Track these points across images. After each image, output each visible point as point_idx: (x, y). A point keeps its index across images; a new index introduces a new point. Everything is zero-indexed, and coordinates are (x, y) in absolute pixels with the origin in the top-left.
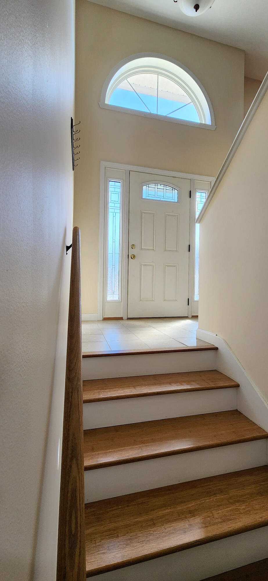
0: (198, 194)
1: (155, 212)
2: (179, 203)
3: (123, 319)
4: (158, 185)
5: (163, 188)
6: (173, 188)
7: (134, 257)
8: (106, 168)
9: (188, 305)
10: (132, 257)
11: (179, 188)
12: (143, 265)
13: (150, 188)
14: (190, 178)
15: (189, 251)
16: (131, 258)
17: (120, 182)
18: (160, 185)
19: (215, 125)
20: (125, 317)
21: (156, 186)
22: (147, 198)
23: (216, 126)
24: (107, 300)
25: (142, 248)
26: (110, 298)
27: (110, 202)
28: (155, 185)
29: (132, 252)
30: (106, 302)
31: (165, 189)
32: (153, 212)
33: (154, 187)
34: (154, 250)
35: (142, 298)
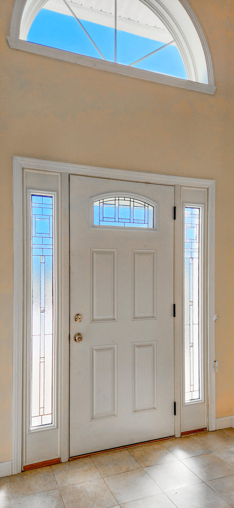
0: (187, 212)
1: (116, 250)
2: (156, 230)
3: (61, 463)
4: (120, 198)
5: (128, 203)
6: (145, 203)
7: (79, 337)
8: (25, 170)
9: (175, 414)
10: (77, 339)
11: (155, 203)
12: (96, 350)
13: (107, 206)
14: (173, 184)
15: (174, 316)
16: (74, 340)
17: (52, 197)
18: (123, 199)
19: (215, 86)
20: (64, 459)
21: (117, 201)
22: (102, 224)
23: (215, 88)
24: (29, 430)
25: (95, 317)
26: (35, 423)
27: (34, 235)
28: (114, 199)
29: (76, 327)
30: (29, 434)
31: (132, 206)
32: (113, 250)
33: (113, 202)
34: (115, 320)
35: (94, 414)
